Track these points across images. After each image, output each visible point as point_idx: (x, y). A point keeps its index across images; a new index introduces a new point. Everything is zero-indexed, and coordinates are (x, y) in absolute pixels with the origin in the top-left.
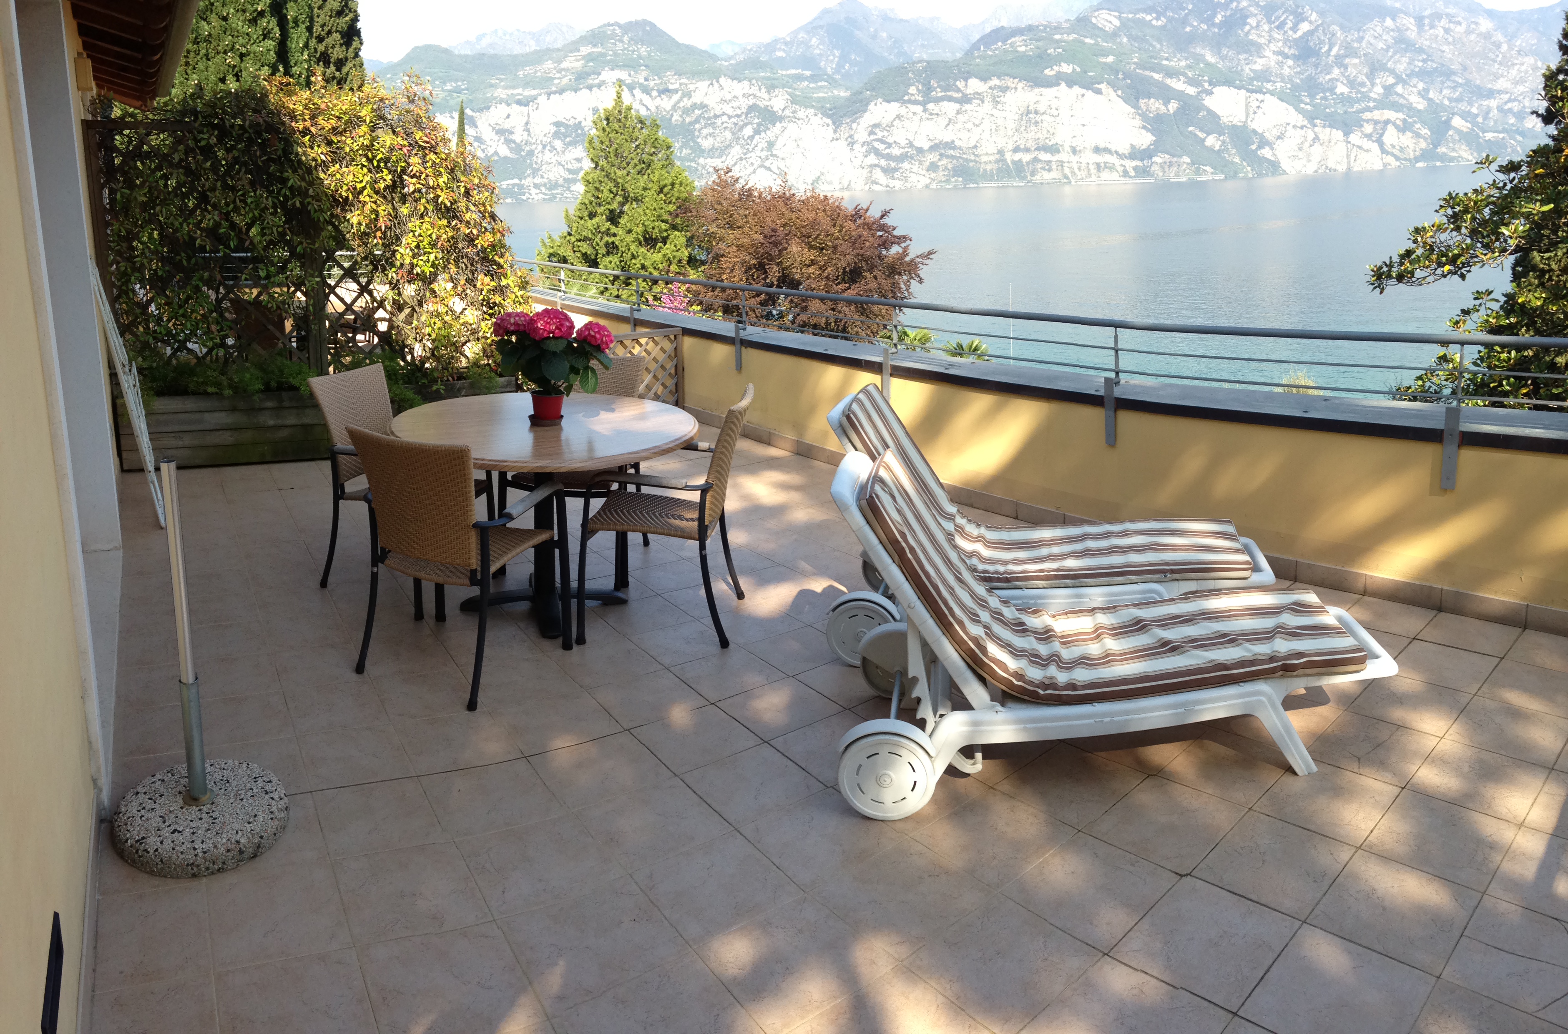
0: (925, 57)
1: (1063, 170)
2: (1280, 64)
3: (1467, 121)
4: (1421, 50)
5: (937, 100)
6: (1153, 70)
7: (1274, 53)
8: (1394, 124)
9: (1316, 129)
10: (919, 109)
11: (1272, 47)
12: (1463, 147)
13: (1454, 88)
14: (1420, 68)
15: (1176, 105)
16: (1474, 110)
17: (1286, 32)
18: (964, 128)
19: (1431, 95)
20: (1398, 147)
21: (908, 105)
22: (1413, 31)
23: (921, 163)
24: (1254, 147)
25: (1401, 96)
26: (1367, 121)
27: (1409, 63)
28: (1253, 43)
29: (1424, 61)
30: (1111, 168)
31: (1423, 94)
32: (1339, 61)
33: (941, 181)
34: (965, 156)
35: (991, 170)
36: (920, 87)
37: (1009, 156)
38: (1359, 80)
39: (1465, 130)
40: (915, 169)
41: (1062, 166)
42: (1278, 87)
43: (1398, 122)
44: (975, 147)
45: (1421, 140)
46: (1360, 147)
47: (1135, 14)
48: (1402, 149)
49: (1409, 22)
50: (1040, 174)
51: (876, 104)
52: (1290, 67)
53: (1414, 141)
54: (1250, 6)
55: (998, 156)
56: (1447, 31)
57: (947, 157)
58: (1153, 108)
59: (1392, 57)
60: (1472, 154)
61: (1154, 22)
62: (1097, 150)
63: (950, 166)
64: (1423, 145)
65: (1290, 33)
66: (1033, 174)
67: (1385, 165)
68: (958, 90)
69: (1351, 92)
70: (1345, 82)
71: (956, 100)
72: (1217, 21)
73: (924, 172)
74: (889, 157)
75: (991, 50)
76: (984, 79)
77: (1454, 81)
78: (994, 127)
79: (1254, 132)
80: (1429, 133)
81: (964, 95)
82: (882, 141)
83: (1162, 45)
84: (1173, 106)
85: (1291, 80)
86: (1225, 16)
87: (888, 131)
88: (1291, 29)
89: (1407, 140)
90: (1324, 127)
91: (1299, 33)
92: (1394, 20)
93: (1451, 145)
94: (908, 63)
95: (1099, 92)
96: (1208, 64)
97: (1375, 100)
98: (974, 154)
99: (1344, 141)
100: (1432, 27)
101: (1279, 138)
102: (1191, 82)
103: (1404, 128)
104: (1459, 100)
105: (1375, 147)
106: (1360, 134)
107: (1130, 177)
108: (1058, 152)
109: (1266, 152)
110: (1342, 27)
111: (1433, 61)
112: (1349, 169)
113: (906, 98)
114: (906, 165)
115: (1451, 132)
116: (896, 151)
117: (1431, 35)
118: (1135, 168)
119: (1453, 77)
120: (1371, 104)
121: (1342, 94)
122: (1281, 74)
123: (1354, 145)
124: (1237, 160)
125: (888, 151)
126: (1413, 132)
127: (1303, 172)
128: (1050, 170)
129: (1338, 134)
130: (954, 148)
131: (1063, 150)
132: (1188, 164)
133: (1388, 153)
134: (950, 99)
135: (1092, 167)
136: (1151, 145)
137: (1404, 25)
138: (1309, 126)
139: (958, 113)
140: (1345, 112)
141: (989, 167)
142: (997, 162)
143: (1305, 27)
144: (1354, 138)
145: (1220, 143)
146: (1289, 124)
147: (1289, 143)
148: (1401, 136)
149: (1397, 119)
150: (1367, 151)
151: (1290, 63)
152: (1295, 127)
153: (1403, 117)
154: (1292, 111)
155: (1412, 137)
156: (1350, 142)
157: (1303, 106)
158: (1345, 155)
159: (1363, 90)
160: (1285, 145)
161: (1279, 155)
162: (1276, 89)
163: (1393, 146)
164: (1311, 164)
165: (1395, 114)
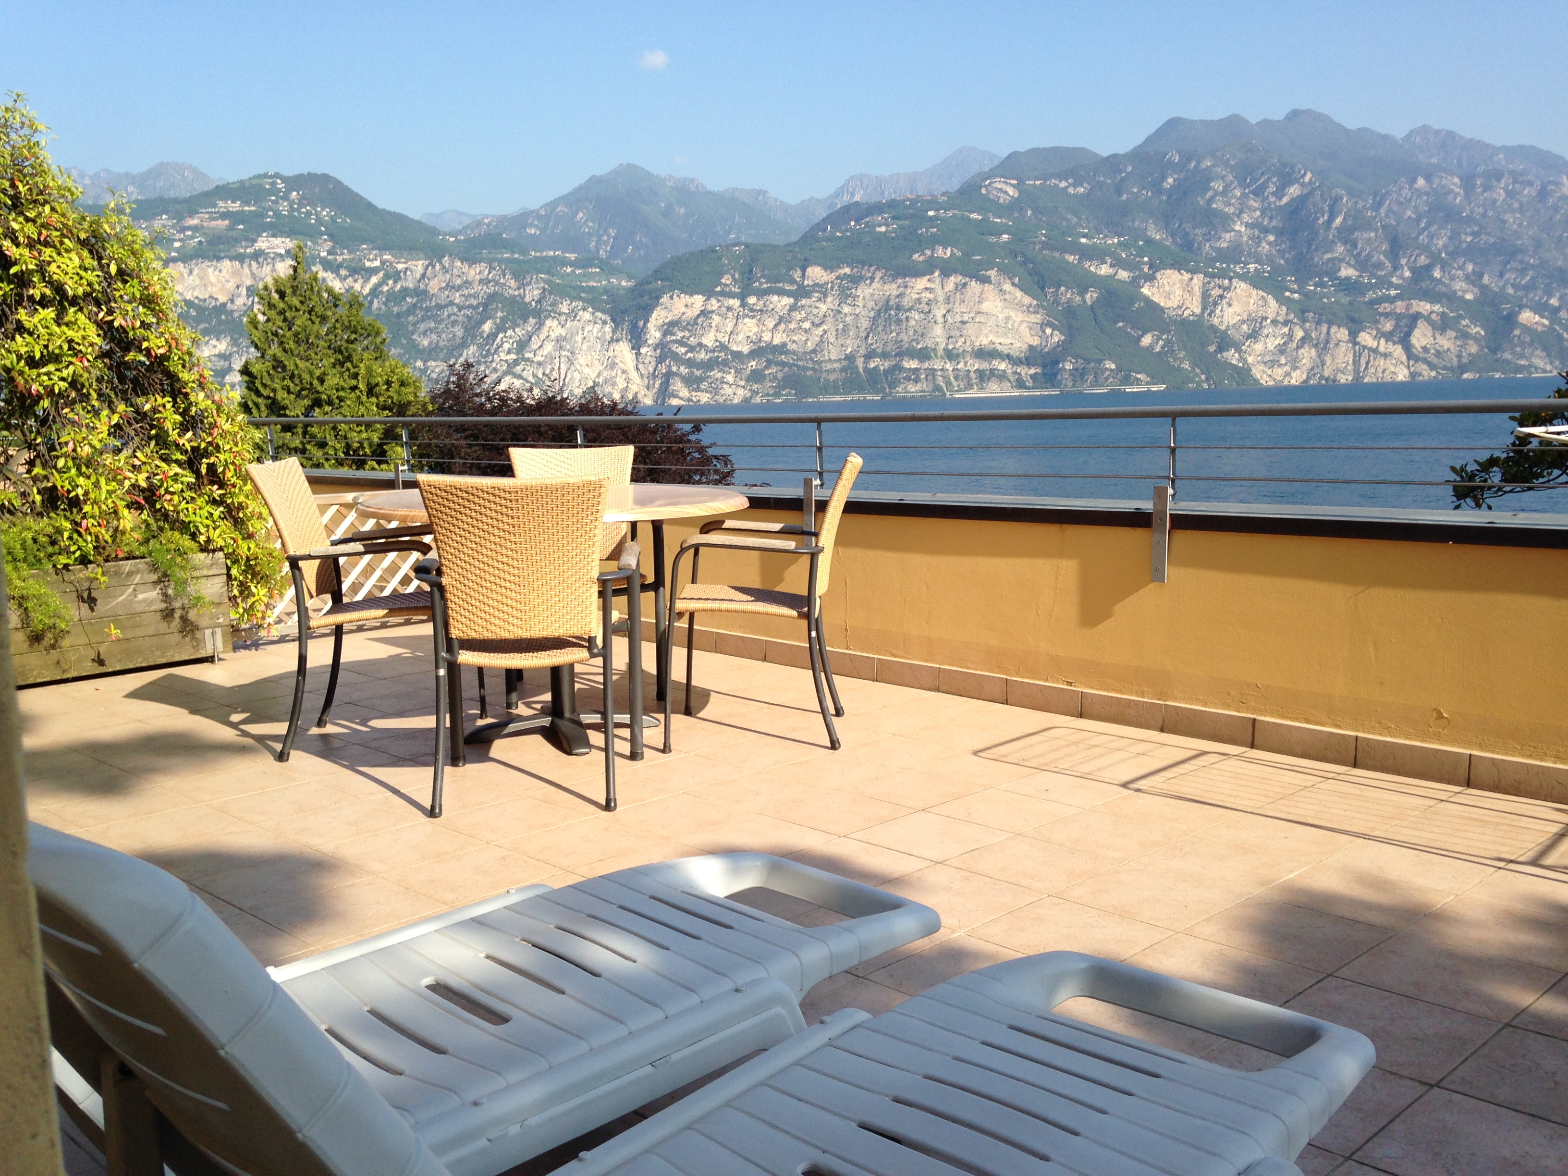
0: (743, 238)
1: (934, 379)
2: (1258, 241)
3: (1542, 317)
4: (1469, 220)
5: (761, 294)
6: (1064, 250)
7: (1247, 225)
8: (1427, 319)
9: (1307, 325)
10: (735, 303)
11: (1246, 218)
12: (1538, 352)
13: (1523, 271)
14: (1469, 244)
15: (1095, 295)
16: (1554, 301)
17: (1265, 199)
18: (800, 328)
19: (1486, 280)
20: (1433, 351)
21: (721, 299)
22: (1459, 194)
23: (738, 372)
24: (1212, 349)
25: (1439, 281)
26: (1386, 315)
27: (1450, 238)
28: (1217, 213)
29: (1473, 234)
30: (1002, 377)
31: (1474, 279)
33: (768, 395)
34: (800, 363)
35: (835, 381)
36: (737, 276)
37: (860, 363)
38: (1375, 259)
39: (1540, 329)
40: (730, 378)
41: (934, 375)
42: (1252, 270)
43: (1433, 316)
44: (814, 351)
45: (1471, 342)
46: (1375, 351)
47: (1045, 181)
48: (1438, 354)
49: (1454, 183)
50: (903, 386)
51: (671, 298)
52: (1269, 243)
53: (1459, 343)
54: (1213, 166)
55: (845, 363)
56: (1510, 194)
57: (777, 364)
58: (1063, 299)
59: (1424, 229)
60: (1551, 363)
61: (1071, 190)
62: (982, 354)
63: (780, 375)
64: (1473, 348)
65: (1273, 199)
66: (893, 385)
67: (1413, 375)
68: (792, 281)
69: (1360, 276)
70: (1353, 262)
71: (789, 294)
72: (1166, 186)
73: (743, 383)
74: (690, 363)
75: (841, 230)
76: (830, 266)
77: (1521, 262)
78: (841, 326)
79: (1213, 329)
80: (1483, 333)
81: (801, 287)
82: (681, 343)
83: (1079, 218)
84: (1090, 297)
85: (1270, 259)
86: (1178, 179)
87: (690, 331)
88: (1273, 194)
89: (1446, 342)
90: (1319, 322)
91: (1285, 200)
92: (1428, 178)
94: (720, 246)
95: (986, 280)
96: (1149, 241)
97: (1398, 287)
98: (812, 360)
99: (1349, 341)
100: (1487, 188)
101: (1249, 337)
102: (1118, 263)
103: (1442, 326)
104: (1530, 287)
105: (1398, 351)
106: (1374, 333)
107: (1029, 388)
108: (929, 358)
109: (1232, 356)
110: (1350, 192)
111: (1488, 234)
112: (1356, 379)
113: (718, 289)
114: (716, 374)
115: (1517, 332)
116: (702, 356)
117: (1486, 199)
118: (1032, 377)
119: (1520, 256)
120: (1392, 292)
121: (1348, 278)
122: (1256, 252)
123: (1365, 347)
124: (1186, 366)
125: (689, 355)
126: (1458, 331)
127: (1286, 383)
128: (917, 381)
129: (1341, 333)
130: (787, 353)
131: (936, 355)
132: (1111, 370)
133: (1417, 359)
134: (781, 293)
135: (973, 375)
136: (1058, 346)
137: (1444, 186)
138: (1295, 320)
139: (793, 308)
140: (1351, 303)
141: (832, 377)
142: (844, 370)
143: (1294, 191)
144: (1366, 338)
145: (1161, 343)
146: (1266, 318)
147: (1265, 343)
148: (1437, 336)
149: (1432, 312)
150: (1386, 356)
151: (1271, 238)
152: (1274, 322)
153: (1441, 310)
154: (1272, 302)
155: (1456, 338)
156: (1358, 344)
157: (1287, 294)
158: (1351, 362)
159: (1379, 273)
160: (1259, 347)
161: (1250, 360)
162: (1248, 272)
163: (1425, 349)
164: (1298, 372)
165: (1428, 306)
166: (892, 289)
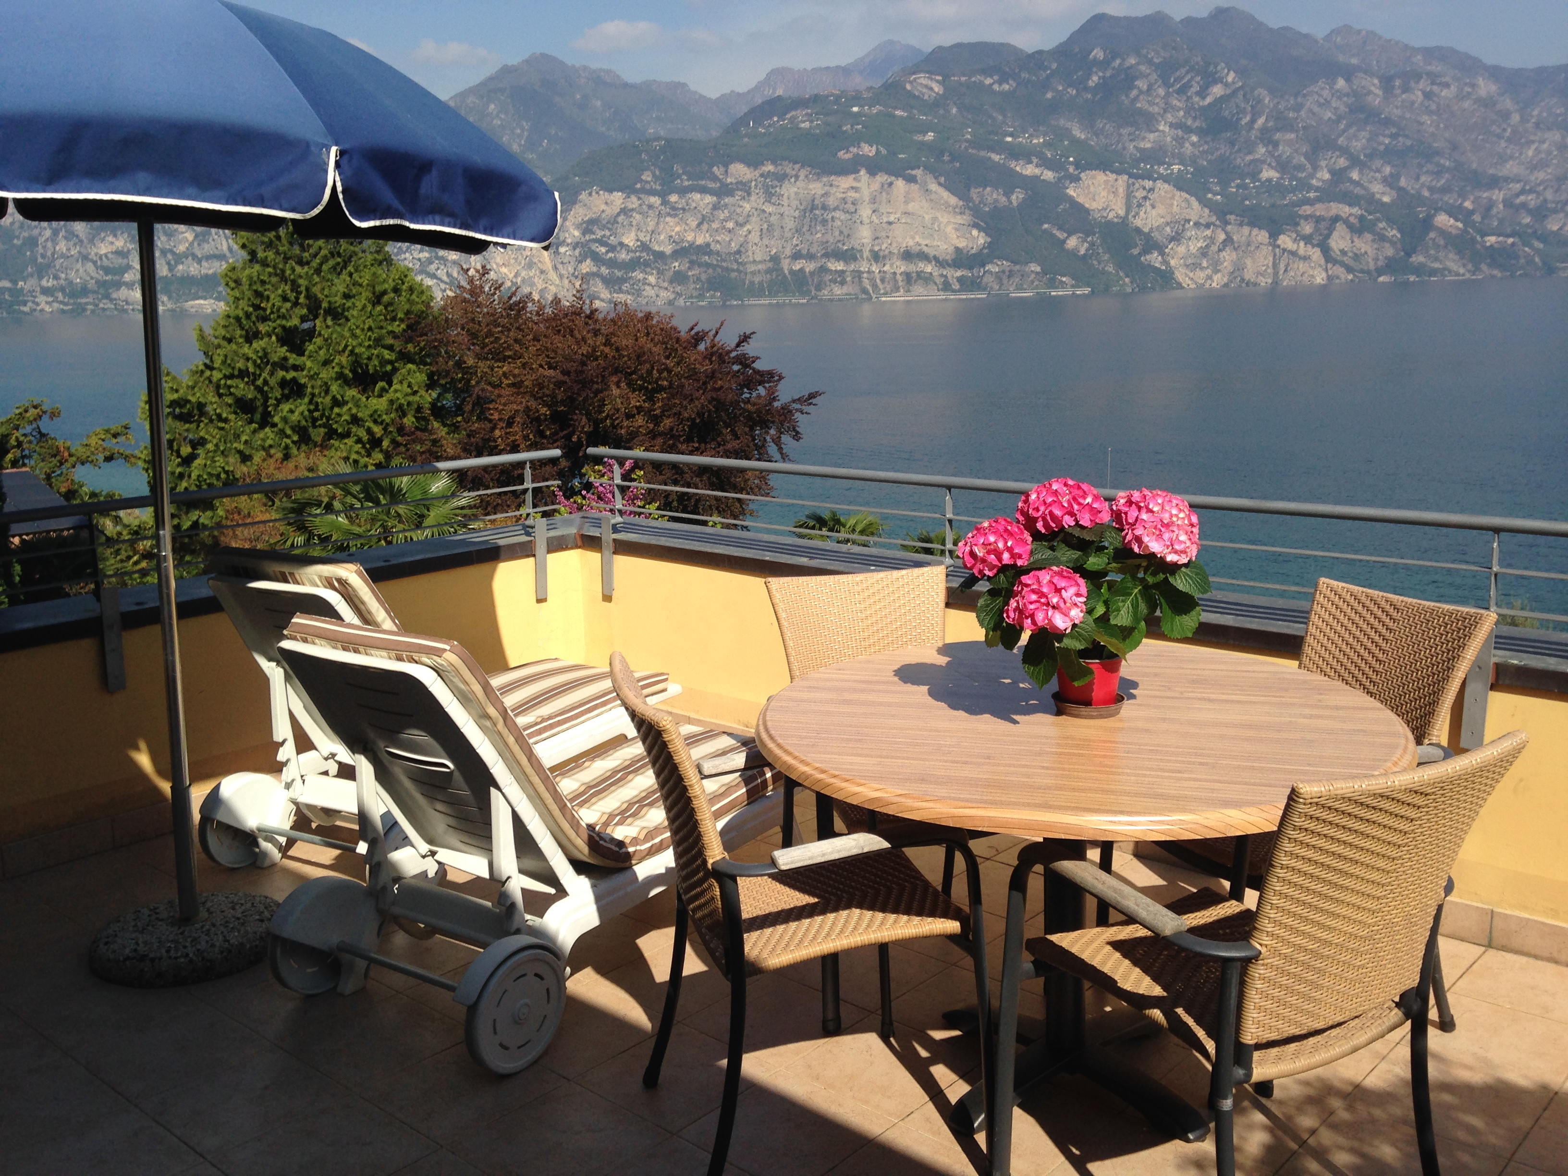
0: (662, 133)
1: (860, 282)
2: (1180, 141)
3: (1457, 220)
4: (1387, 122)
5: (683, 191)
6: (992, 149)
7: (1171, 125)
8: (1346, 222)
9: (1229, 228)
10: (655, 200)
11: (1169, 117)
12: (1451, 255)
13: (1438, 174)
14: (1387, 146)
15: (1021, 196)
16: (1468, 204)
17: (1189, 98)
18: (724, 228)
19: (1403, 182)
20: (1350, 254)
21: (642, 196)
22: (1378, 96)
23: (660, 273)
24: (1135, 252)
25: (1357, 183)
26: (1306, 218)
27: (1368, 140)
28: (1141, 112)
29: (1393, 136)
30: (926, 279)
31: (1390, 182)
32: (1266, 136)
33: (692, 297)
34: (724, 264)
35: (761, 283)
36: (657, 173)
37: (785, 265)
38: (1295, 161)
39: (1454, 232)
40: (652, 279)
41: (860, 278)
42: (1175, 171)
43: (1352, 219)
44: (739, 252)
45: (1387, 245)
46: (1293, 253)
47: (970, 78)
48: (1357, 257)
49: (1374, 85)
50: (828, 289)
51: (590, 194)
52: (1193, 144)
53: (1376, 246)
54: (1138, 64)
55: (770, 265)
56: (1428, 95)
57: (700, 265)
58: (990, 200)
59: (1344, 131)
60: (1464, 266)
61: (996, 87)
62: (907, 256)
63: (704, 277)
64: (1390, 252)
65: (1196, 99)
66: (819, 288)
67: (1330, 278)
68: (715, 179)
69: (1282, 178)
70: (1274, 164)
71: (712, 192)
72: (1091, 83)
73: (666, 284)
74: (612, 264)
75: (764, 127)
76: (753, 163)
77: (1438, 164)
78: (765, 226)
79: (1138, 230)
80: (1399, 236)
81: (724, 185)
82: (602, 242)
83: (1005, 116)
84: (1017, 197)
85: (1193, 161)
86: (1104, 78)
87: (610, 230)
88: (1198, 93)
89: (1364, 245)
90: (1241, 225)
91: (1208, 100)
92: (1348, 80)
93: (1432, 252)
94: (640, 141)
95: (911, 180)
96: (1075, 141)
97: (1317, 189)
98: (736, 261)
99: (1270, 244)
100: (1406, 89)
101: (1173, 239)
102: (1046, 163)
103: (1359, 228)
104: (1445, 190)
105: (1316, 254)
106: (1294, 235)
107: (954, 291)
108: (855, 259)
109: (1154, 259)
110: (1272, 91)
111: (1407, 136)
112: (1276, 282)
113: (638, 186)
114: (638, 275)
115: (1432, 235)
116: (623, 256)
117: (1403, 101)
118: (960, 280)
119: (1436, 159)
120: (1312, 195)
121: (1269, 180)
122: (1179, 153)
123: (1284, 250)
124: (1110, 268)
125: (610, 255)
126: (1373, 232)
127: (1207, 286)
128: (843, 283)
129: (1262, 236)
130: (710, 253)
131: (862, 257)
132: (1037, 273)
133: (1335, 262)
134: (704, 190)
135: (899, 277)
136: (984, 248)
137: (1363, 87)
138: (1218, 223)
139: (715, 207)
140: (1273, 206)
141: (757, 279)
142: (768, 271)
143: (1217, 90)
144: (1285, 241)
145: (1086, 245)
146: (1189, 221)
147: (1188, 246)
148: (1356, 240)
149: (1351, 215)
150: (1306, 258)
151: (1195, 139)
152: (1197, 224)
153: (1359, 212)
154: (1195, 204)
155: (1373, 241)
156: (1279, 246)
157: (1210, 196)
158: (1270, 264)
159: (1300, 175)
160: (1181, 249)
161: (1173, 263)
162: (1172, 173)
163: (1343, 252)
164: (1219, 275)
165: (1347, 209)
166: (816, 188)
